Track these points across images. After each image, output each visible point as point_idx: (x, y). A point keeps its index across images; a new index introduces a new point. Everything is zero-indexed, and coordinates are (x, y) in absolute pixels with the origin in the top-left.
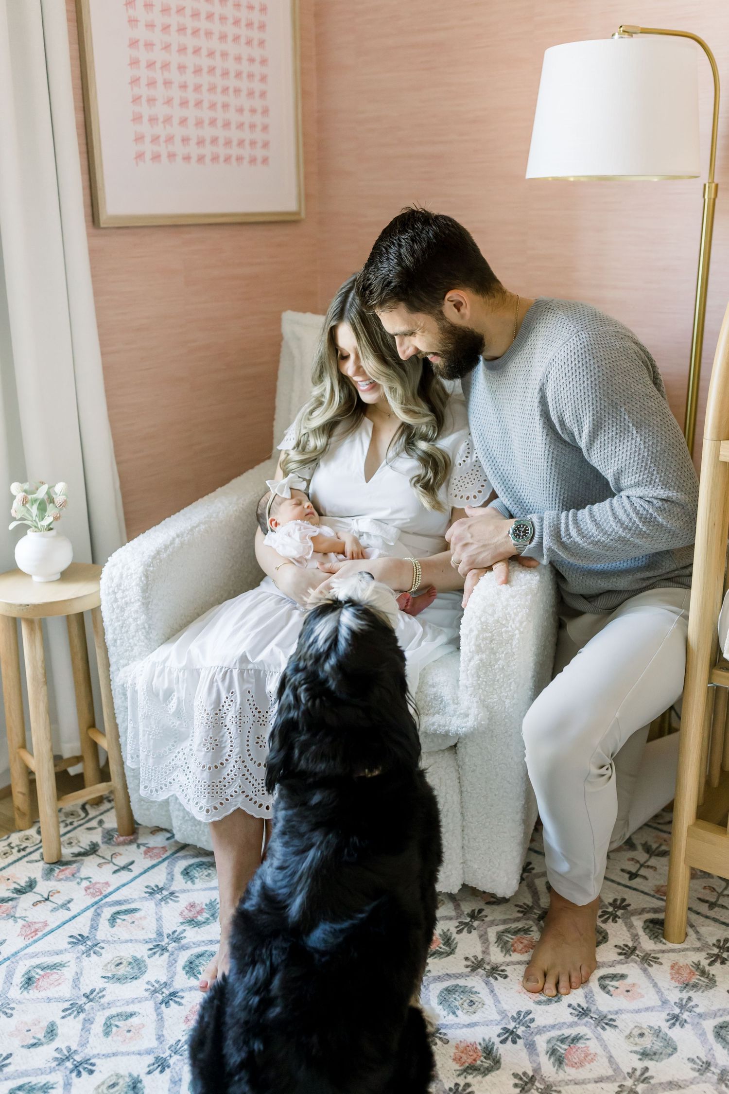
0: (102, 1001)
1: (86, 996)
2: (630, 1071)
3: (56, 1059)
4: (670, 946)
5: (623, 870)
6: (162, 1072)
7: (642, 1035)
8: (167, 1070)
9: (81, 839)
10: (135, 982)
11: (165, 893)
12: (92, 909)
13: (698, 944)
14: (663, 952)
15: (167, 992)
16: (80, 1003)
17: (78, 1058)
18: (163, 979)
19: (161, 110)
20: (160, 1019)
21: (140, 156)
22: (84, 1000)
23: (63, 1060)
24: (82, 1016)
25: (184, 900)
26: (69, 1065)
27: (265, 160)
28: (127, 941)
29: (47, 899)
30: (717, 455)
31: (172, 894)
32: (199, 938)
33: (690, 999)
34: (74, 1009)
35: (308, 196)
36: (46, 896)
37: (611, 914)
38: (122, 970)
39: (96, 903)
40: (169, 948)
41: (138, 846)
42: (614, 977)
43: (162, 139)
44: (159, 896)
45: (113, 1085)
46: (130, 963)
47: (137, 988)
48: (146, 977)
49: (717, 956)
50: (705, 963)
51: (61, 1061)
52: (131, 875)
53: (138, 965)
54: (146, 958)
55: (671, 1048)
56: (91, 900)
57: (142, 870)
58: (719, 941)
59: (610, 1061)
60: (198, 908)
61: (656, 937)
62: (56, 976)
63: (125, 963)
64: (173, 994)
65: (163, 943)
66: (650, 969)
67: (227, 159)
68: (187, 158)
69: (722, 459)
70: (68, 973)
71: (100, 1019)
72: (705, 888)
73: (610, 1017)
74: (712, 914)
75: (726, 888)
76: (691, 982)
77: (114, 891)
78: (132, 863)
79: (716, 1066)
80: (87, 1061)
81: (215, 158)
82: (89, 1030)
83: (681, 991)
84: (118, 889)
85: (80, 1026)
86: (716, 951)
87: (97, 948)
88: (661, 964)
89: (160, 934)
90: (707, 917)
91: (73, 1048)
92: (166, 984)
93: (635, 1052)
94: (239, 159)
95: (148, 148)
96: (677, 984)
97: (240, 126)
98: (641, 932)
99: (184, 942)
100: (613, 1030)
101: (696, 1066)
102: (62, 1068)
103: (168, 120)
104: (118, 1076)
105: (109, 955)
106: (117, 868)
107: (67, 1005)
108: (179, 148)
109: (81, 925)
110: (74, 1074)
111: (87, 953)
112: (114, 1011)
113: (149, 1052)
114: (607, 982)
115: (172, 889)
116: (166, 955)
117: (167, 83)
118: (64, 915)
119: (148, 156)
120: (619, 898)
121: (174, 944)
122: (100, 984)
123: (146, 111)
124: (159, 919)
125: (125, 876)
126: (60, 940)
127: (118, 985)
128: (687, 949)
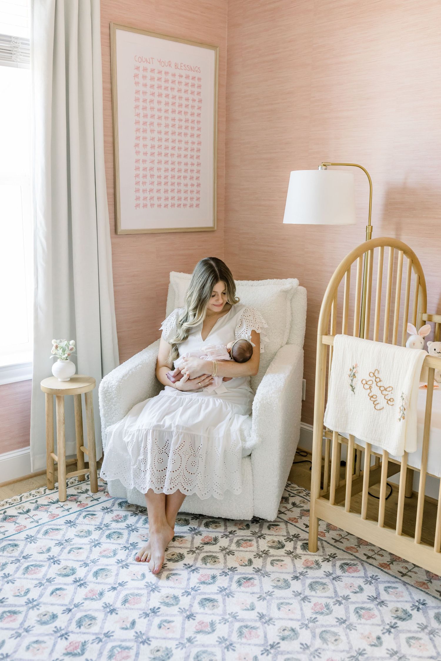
0: (71, 543)
1: (66, 540)
2: (267, 591)
3: (48, 558)
4: (309, 553)
5: (304, 524)
6: (85, 567)
7: (279, 581)
8: (87, 567)
9: (83, 487)
10: (86, 538)
11: (109, 510)
12: (78, 512)
13: (322, 554)
14: (305, 555)
15: (96, 542)
16: (62, 542)
17: (55, 559)
18: (97, 538)
19: (148, 187)
20: (91, 550)
21: (137, 206)
22: (65, 541)
23: (50, 559)
24: (62, 546)
25: (115, 513)
26: (52, 561)
27: (197, 206)
28: (87, 524)
29: (62, 507)
30: (321, 341)
31: (111, 511)
32: (116, 527)
33: (307, 572)
34: (60, 544)
35: (218, 219)
36: (62, 506)
37: (291, 539)
38: (82, 534)
39: (81, 510)
40: (103, 529)
41: (104, 493)
42: (278, 560)
43: (148, 198)
44: (106, 511)
45: (65, 569)
46: (86, 532)
47: (86, 540)
48: (90, 537)
49: (328, 559)
50: (320, 561)
51: (49, 559)
52: (98, 502)
53: (89, 533)
54: (93, 531)
55: (288, 586)
56: (79, 509)
57: (103, 501)
58: (331, 554)
59: (260, 588)
60: (120, 517)
61: (305, 549)
62: (57, 532)
63: (84, 531)
64: (99, 543)
65: (101, 527)
66: (295, 560)
67: (179, 205)
68: (159, 206)
69: (323, 343)
70: (62, 532)
71: (68, 548)
72: (337, 534)
73: (269, 573)
74: (335, 544)
75: (347, 536)
76: (310, 567)
77: (89, 507)
78: (100, 498)
79: (304, 594)
80: (58, 560)
81: (173, 205)
82: (63, 551)
83: (304, 569)
84: (91, 506)
85: (60, 549)
86: (328, 557)
87: (74, 526)
88: (301, 559)
89: (101, 523)
90: (332, 545)
91: (55, 556)
92: (97, 540)
93: (272, 586)
94: (185, 205)
95: (141, 202)
96: (304, 566)
97: (186, 192)
98: (299, 547)
99: (109, 527)
100: (268, 578)
101: (294, 594)
102: (49, 561)
103: (151, 190)
104: (67, 566)
105: (79, 528)
106: (93, 499)
107: (57, 542)
108: (156, 202)
109: (72, 517)
110: (53, 564)
111: (71, 526)
112: (74, 546)
113: (82, 561)
114: (275, 562)
115: (112, 509)
116: (101, 531)
117: (152, 176)
118: (66, 513)
119: (141, 205)
120: (297, 534)
121: (105, 528)
122: (72, 536)
123: (141, 187)
124: (103, 519)
125: (95, 502)
126: (62, 521)
127: (79, 538)
128: (316, 555)
